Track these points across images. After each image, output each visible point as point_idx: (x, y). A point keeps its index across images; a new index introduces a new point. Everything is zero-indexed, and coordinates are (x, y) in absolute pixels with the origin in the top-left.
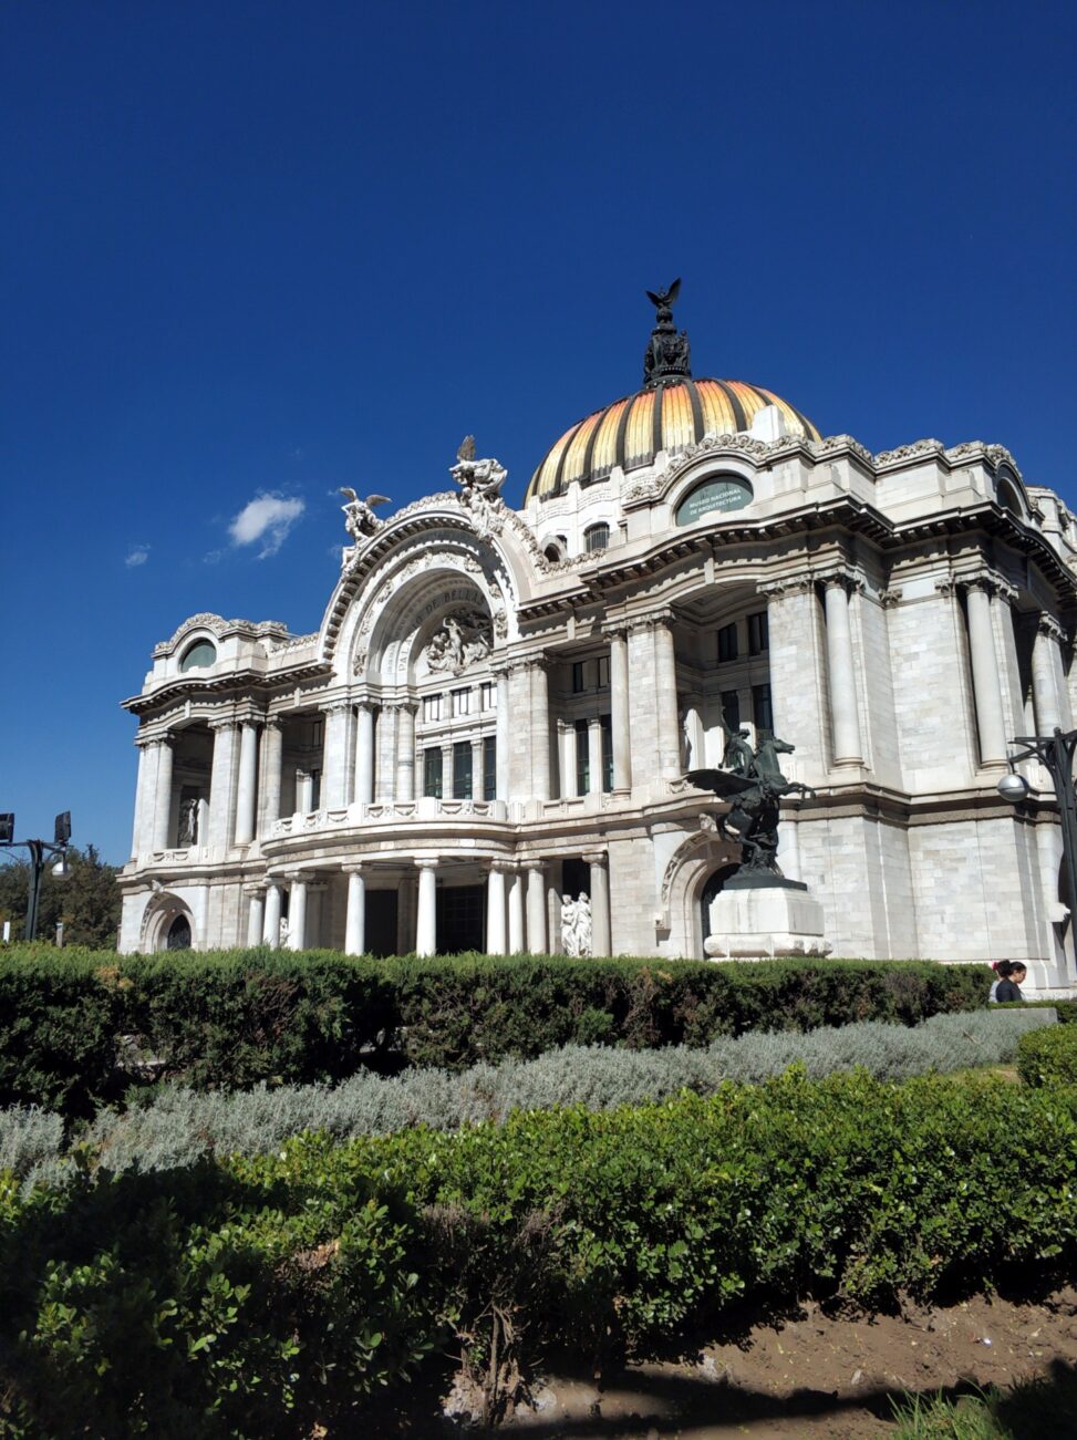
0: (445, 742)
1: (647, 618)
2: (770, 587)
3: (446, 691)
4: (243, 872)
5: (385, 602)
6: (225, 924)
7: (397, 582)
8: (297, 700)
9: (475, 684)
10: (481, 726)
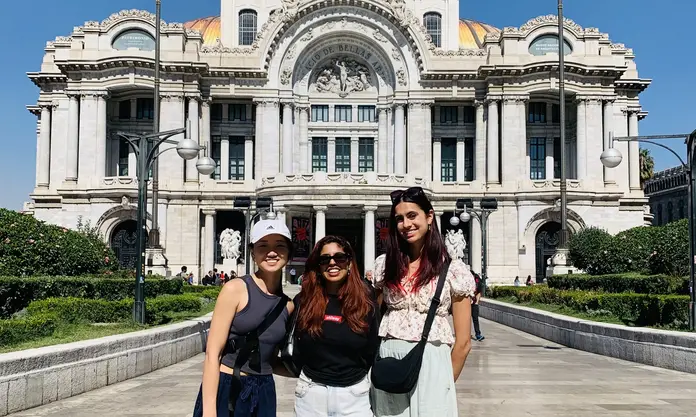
0: (331, 136)
1: (517, 98)
2: (584, 97)
3: (332, 105)
4: (200, 199)
5: (308, 42)
6: (184, 230)
7: (317, 32)
8: (232, 90)
9: (355, 104)
10: (358, 130)
